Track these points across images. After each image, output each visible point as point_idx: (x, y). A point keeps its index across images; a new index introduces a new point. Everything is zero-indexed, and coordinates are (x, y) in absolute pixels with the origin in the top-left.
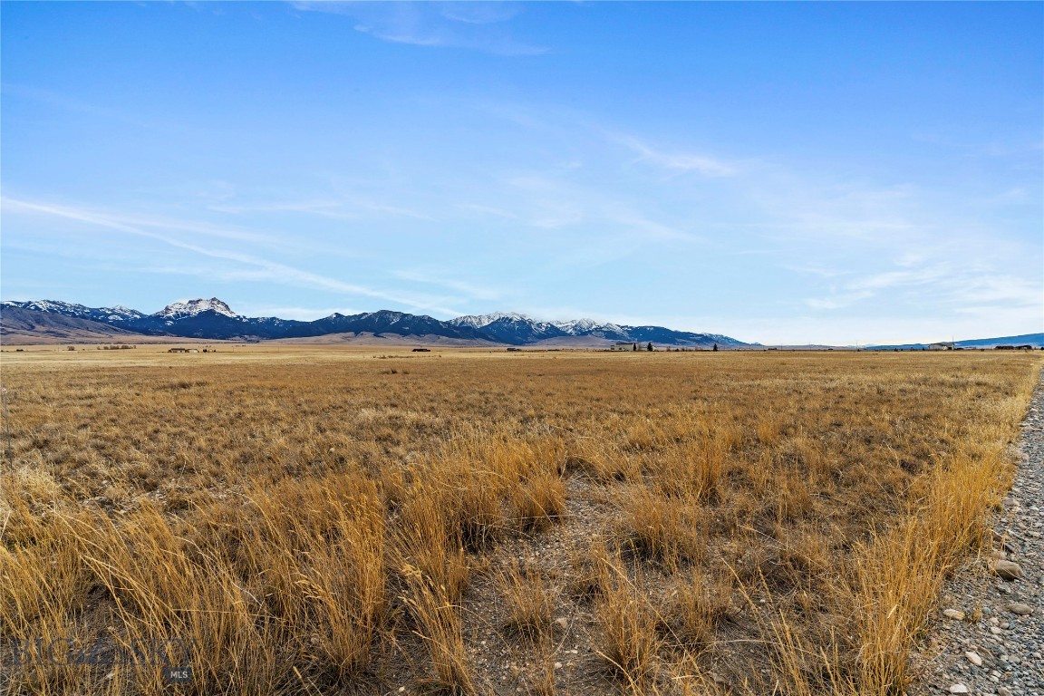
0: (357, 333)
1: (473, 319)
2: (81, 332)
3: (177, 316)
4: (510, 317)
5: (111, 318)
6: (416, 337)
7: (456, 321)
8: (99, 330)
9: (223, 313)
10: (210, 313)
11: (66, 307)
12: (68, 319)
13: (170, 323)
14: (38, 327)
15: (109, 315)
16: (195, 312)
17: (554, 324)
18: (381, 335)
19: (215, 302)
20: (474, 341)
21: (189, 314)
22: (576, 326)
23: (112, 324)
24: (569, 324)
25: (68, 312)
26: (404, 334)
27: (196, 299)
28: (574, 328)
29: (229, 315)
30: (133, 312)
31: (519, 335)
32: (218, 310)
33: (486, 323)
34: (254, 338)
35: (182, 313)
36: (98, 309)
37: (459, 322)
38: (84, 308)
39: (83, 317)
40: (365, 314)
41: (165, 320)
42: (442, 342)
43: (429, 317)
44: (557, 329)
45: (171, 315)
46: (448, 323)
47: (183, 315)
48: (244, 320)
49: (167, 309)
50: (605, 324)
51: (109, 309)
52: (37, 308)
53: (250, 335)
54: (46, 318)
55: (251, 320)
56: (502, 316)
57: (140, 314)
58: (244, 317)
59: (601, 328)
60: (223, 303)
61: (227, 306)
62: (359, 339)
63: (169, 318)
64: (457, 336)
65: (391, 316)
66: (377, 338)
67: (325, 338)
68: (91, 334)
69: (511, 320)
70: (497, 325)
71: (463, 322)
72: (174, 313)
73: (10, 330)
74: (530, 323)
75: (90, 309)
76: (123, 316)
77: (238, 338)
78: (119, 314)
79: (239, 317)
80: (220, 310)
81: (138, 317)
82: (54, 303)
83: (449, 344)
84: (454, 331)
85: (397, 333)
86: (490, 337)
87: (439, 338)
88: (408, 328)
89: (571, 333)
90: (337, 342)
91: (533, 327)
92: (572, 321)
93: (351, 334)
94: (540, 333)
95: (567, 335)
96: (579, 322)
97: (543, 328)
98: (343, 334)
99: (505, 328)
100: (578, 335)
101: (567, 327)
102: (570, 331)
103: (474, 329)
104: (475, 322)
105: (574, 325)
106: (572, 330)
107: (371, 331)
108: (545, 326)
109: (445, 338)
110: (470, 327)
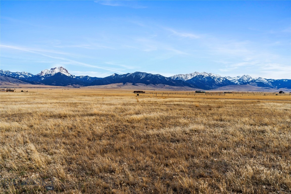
0: (124, 83)
1: (183, 76)
2: (7, 83)
3: (46, 75)
4: (203, 74)
5: (20, 76)
6: (153, 85)
7: (174, 77)
8: (14, 82)
9: (65, 74)
10: (59, 74)
11: (3, 72)
12: (3, 77)
13: (43, 79)
15: (19, 75)
16: (53, 73)
17: (228, 78)
18: (135, 84)
19: (62, 69)
20: (183, 87)
21: (51, 75)
22: (240, 79)
23: (20, 79)
24: (236, 78)
25: (3, 74)
26: (147, 84)
27: (54, 68)
28: (239, 81)
29: (67, 75)
30: (29, 74)
31: (207, 84)
33: (190, 78)
34: (78, 86)
35: (48, 74)
36: (15, 73)
37: (176, 77)
38: (10, 72)
39: (9, 76)
40: (129, 74)
41: (41, 77)
42: (166, 88)
43: (160, 75)
44: (229, 81)
45: (43, 75)
46: (170, 78)
47: (48, 75)
48: (74, 77)
49: (42, 72)
50: (257, 78)
51: (19, 73)
53: (76, 84)
55: (77, 77)
56: (198, 74)
57: (32, 75)
58: (74, 76)
59: (254, 80)
60: (65, 70)
61: (67, 71)
62: (126, 86)
63: (43, 77)
64: (174, 85)
65: (141, 75)
67: (109, 86)
68: (10, 83)
69: (203, 76)
70: (195, 79)
71: (177, 78)
72: (45, 74)
74: (214, 78)
75: (12, 73)
76: (25, 76)
77: (70, 86)
78: (23, 75)
79: (72, 76)
80: (64, 72)
81: (31, 76)
83: (170, 89)
84: (173, 82)
85: (144, 83)
86: (191, 85)
87: (165, 86)
88: (149, 81)
89: (237, 83)
90: (115, 88)
91: (215, 80)
92: (238, 77)
93: (122, 84)
94: (219, 83)
95: (235, 84)
96: (242, 77)
97: (221, 80)
98: (118, 84)
99: (200, 80)
100: (241, 84)
101: (234, 80)
102: (236, 82)
103: (183, 81)
104: (184, 77)
105: (239, 79)
106: (237, 81)
107: (131, 82)
108: (222, 79)
109: (168, 86)
110: (181, 80)
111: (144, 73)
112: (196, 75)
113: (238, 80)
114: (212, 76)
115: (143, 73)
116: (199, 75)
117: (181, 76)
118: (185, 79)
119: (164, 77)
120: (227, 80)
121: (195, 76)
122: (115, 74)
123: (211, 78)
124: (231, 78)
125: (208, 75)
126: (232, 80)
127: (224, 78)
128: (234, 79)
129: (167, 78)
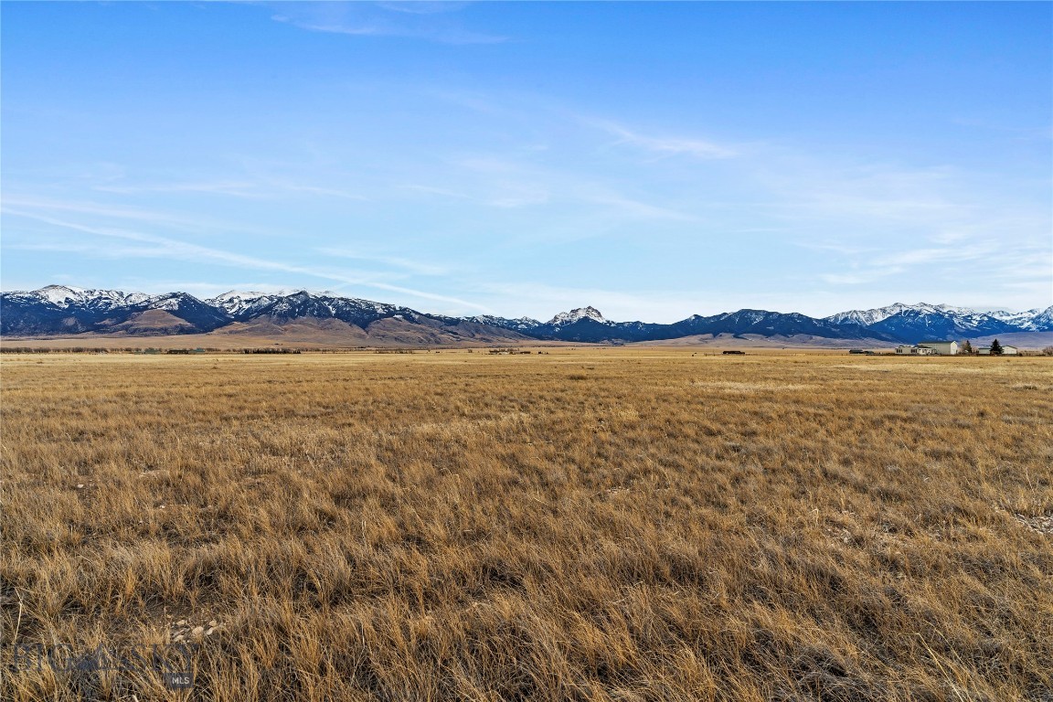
0: (715, 335)
1: (860, 314)
2: (501, 338)
3: (562, 323)
4: (917, 309)
5: (520, 326)
6: (782, 337)
7: (836, 318)
8: (511, 337)
9: (596, 319)
10: (586, 319)
11: (493, 319)
12: (493, 329)
13: (557, 329)
14: (477, 336)
15: (519, 324)
16: (576, 319)
17: (997, 317)
18: (741, 336)
19: (590, 310)
20: (860, 342)
21: (571, 322)
22: (1039, 317)
23: (520, 331)
24: (1026, 315)
26: (768, 334)
27: (576, 308)
28: (1035, 321)
29: (601, 321)
30: (534, 321)
31: (932, 333)
32: (592, 317)
33: (879, 318)
34: (620, 341)
35: (566, 321)
36: (512, 320)
37: (841, 318)
38: (504, 320)
39: (503, 327)
40: (725, 314)
41: (554, 327)
42: (816, 343)
43: (800, 316)
44: (1001, 324)
45: (558, 322)
46: (825, 321)
48: (613, 325)
49: (556, 318)
51: (519, 320)
52: (478, 321)
53: (616, 338)
54: (481, 328)
55: (618, 324)
56: (904, 309)
57: (539, 323)
58: (613, 322)
60: (596, 311)
61: (599, 313)
62: (718, 340)
63: (557, 325)
64: (835, 336)
65: (754, 316)
66: (736, 340)
67: (682, 340)
68: (506, 339)
69: (918, 313)
70: (895, 321)
71: (846, 319)
72: (560, 321)
73: (461, 337)
74: (951, 316)
75: (507, 320)
76: (526, 324)
77: (606, 341)
78: (525, 324)
79: (608, 322)
80: (593, 317)
81: (537, 325)
82: (487, 317)
83: (824, 345)
84: (833, 329)
85: (759, 333)
86: (884, 336)
87: (811, 338)
88: (772, 328)
89: (1028, 328)
90: (693, 344)
91: (956, 321)
92: (1031, 311)
93: (710, 335)
94: (968, 329)
95: (1020, 330)
96: (1045, 312)
97: (974, 322)
98: (701, 336)
99: (909, 323)
100: (1044, 330)
101: (1020, 319)
102: (1026, 325)
103: (861, 326)
104: (863, 318)
105: (1034, 316)
106: (1030, 323)
107: (731, 332)
108: (979, 319)
109: (819, 338)
110: (856, 324)
111: (760, 311)
112: (898, 311)
113: (1032, 319)
114: (945, 311)
115: (757, 312)
116: (906, 311)
117: (855, 315)
118: (867, 321)
119: (810, 320)
120: (995, 319)
121: (894, 313)
122: (695, 315)
123: (942, 316)
124: (1008, 315)
125: (932, 310)
126: (1011, 321)
127: (985, 315)
128: (1020, 316)
129: (817, 320)
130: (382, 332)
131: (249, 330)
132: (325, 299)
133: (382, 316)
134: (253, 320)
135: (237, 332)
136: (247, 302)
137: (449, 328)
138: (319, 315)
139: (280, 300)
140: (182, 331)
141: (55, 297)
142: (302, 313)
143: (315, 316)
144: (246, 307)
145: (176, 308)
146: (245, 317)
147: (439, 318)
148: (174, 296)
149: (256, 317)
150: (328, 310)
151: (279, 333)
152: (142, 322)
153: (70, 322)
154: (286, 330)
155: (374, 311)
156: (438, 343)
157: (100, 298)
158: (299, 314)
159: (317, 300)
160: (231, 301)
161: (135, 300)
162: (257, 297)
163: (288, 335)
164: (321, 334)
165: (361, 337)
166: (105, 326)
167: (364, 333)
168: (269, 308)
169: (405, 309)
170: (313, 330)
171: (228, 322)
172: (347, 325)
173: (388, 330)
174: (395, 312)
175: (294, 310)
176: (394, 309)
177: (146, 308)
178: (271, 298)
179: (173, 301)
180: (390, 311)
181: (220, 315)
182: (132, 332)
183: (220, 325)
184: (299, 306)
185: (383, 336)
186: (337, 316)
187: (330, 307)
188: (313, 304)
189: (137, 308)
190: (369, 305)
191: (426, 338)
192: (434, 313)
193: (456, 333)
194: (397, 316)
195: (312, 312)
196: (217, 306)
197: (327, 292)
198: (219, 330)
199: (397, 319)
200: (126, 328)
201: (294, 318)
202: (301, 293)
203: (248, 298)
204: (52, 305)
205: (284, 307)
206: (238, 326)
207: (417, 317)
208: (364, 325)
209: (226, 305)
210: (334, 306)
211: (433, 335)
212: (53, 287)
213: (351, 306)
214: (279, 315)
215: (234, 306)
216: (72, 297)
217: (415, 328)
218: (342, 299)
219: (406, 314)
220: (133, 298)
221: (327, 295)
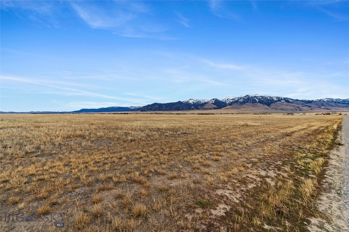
130: (276, 107)
131: (231, 108)
132: (255, 97)
133: (276, 101)
134: (233, 105)
135: (228, 108)
136: (232, 100)
137: (307, 105)
138: (253, 102)
139: (241, 98)
140: (215, 108)
141: (191, 102)
142: (247, 102)
143: (251, 103)
144: (231, 101)
145: (214, 102)
146: (230, 104)
147: (302, 101)
148: (214, 99)
149: (234, 104)
150: (255, 100)
151: (239, 108)
152: (206, 107)
153: (192, 107)
154: (242, 107)
155: (273, 100)
156: (301, 110)
157: (199, 101)
158: (246, 102)
159: (252, 97)
160: (228, 100)
161: (206, 101)
162: (234, 98)
163: (242, 109)
164: (253, 108)
165: (267, 109)
166: (199, 108)
167: (268, 107)
168: (237, 101)
169: (286, 98)
170: (250, 107)
171: (226, 105)
172: (262, 105)
173: (278, 106)
174: (282, 99)
175: (244, 101)
176: (281, 98)
177: (207, 103)
178: (238, 98)
179: (213, 101)
180: (279, 99)
181: (224, 104)
182: (204, 109)
183: (224, 107)
184: (246, 100)
185: (276, 108)
186: (259, 102)
187: (257, 99)
188: (251, 99)
189: (206, 103)
190: (271, 98)
191: (295, 109)
192: (300, 99)
193: (311, 107)
194: (282, 101)
195: (250, 101)
196: (224, 101)
197: (256, 95)
198: (224, 108)
199: (282, 102)
200: (203, 108)
201: (245, 103)
202: (247, 96)
203: (232, 98)
204: (190, 103)
205: (242, 100)
206: (229, 107)
207: (291, 101)
208: (269, 105)
209: (226, 101)
210: (258, 99)
211: (298, 107)
212: (191, 99)
213: (264, 99)
214: (240, 103)
215: (228, 101)
216: (194, 101)
217: (290, 105)
218: (261, 96)
219: (287, 100)
220: (205, 101)
221: (256, 96)
